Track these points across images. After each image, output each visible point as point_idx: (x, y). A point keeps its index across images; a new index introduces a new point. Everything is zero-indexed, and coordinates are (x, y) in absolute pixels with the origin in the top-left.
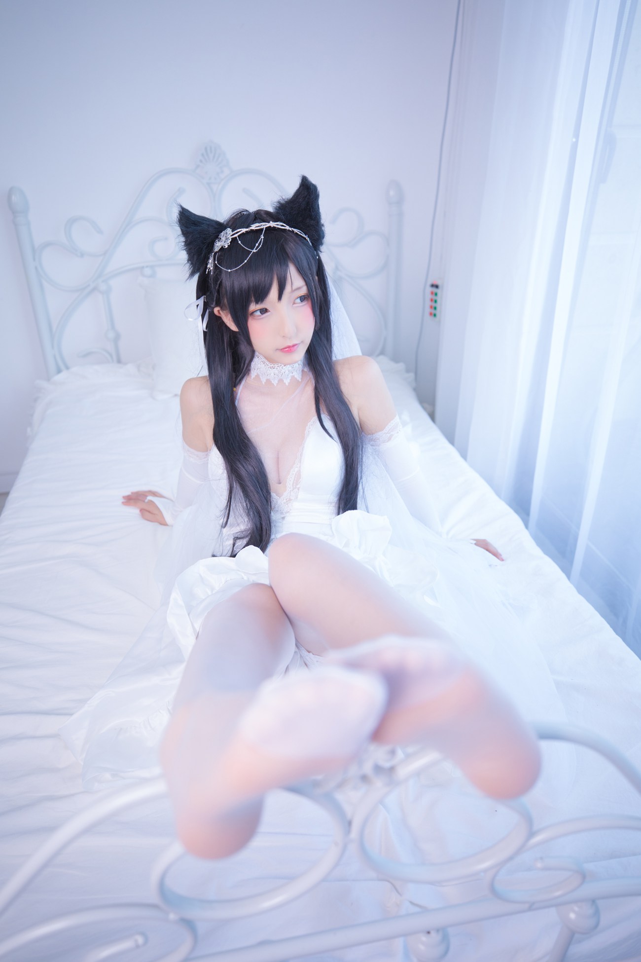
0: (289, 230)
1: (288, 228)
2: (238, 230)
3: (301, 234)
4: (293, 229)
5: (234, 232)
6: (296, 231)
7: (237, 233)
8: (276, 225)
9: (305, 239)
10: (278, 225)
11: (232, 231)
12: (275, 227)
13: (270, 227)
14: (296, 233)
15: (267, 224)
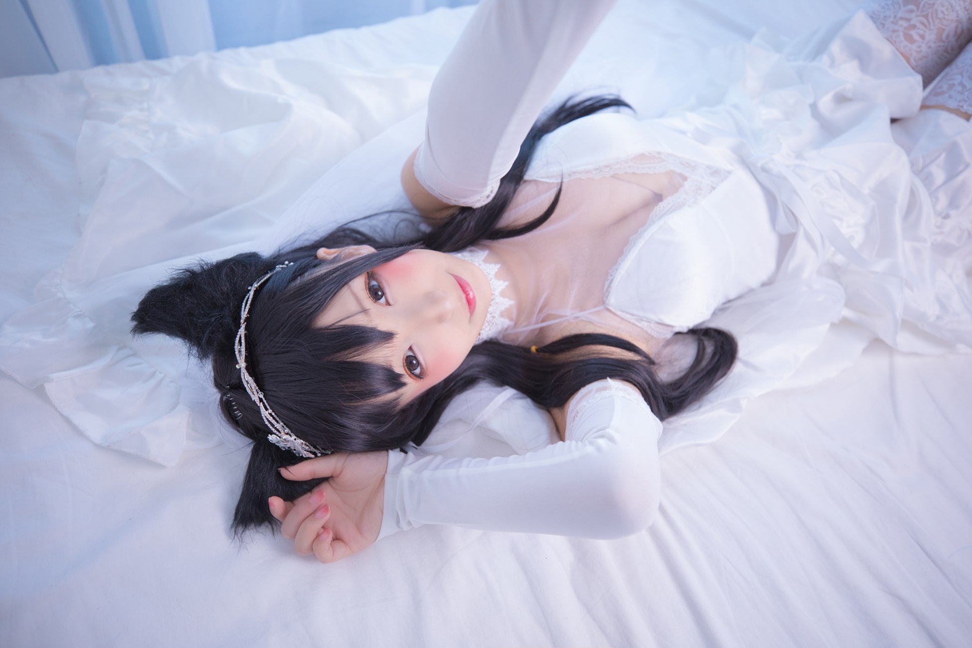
0: (246, 329)
1: (242, 331)
2: (267, 423)
3: (249, 302)
4: (242, 321)
5: (273, 429)
6: (244, 314)
7: (273, 425)
8: (240, 355)
9: (257, 292)
10: (240, 351)
11: (272, 433)
12: (246, 356)
13: (247, 368)
14: (248, 313)
15: (242, 374)
